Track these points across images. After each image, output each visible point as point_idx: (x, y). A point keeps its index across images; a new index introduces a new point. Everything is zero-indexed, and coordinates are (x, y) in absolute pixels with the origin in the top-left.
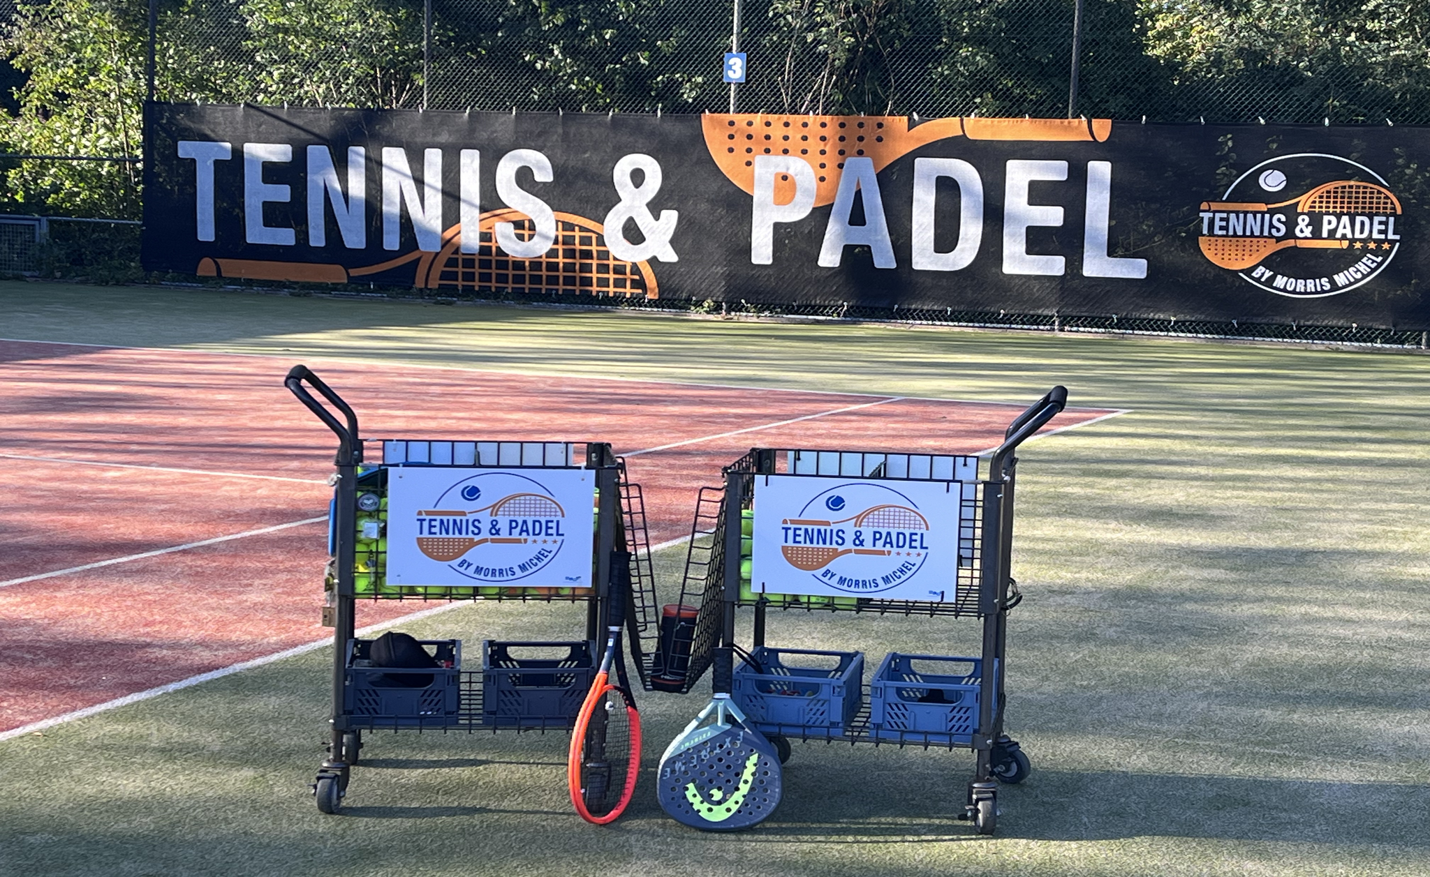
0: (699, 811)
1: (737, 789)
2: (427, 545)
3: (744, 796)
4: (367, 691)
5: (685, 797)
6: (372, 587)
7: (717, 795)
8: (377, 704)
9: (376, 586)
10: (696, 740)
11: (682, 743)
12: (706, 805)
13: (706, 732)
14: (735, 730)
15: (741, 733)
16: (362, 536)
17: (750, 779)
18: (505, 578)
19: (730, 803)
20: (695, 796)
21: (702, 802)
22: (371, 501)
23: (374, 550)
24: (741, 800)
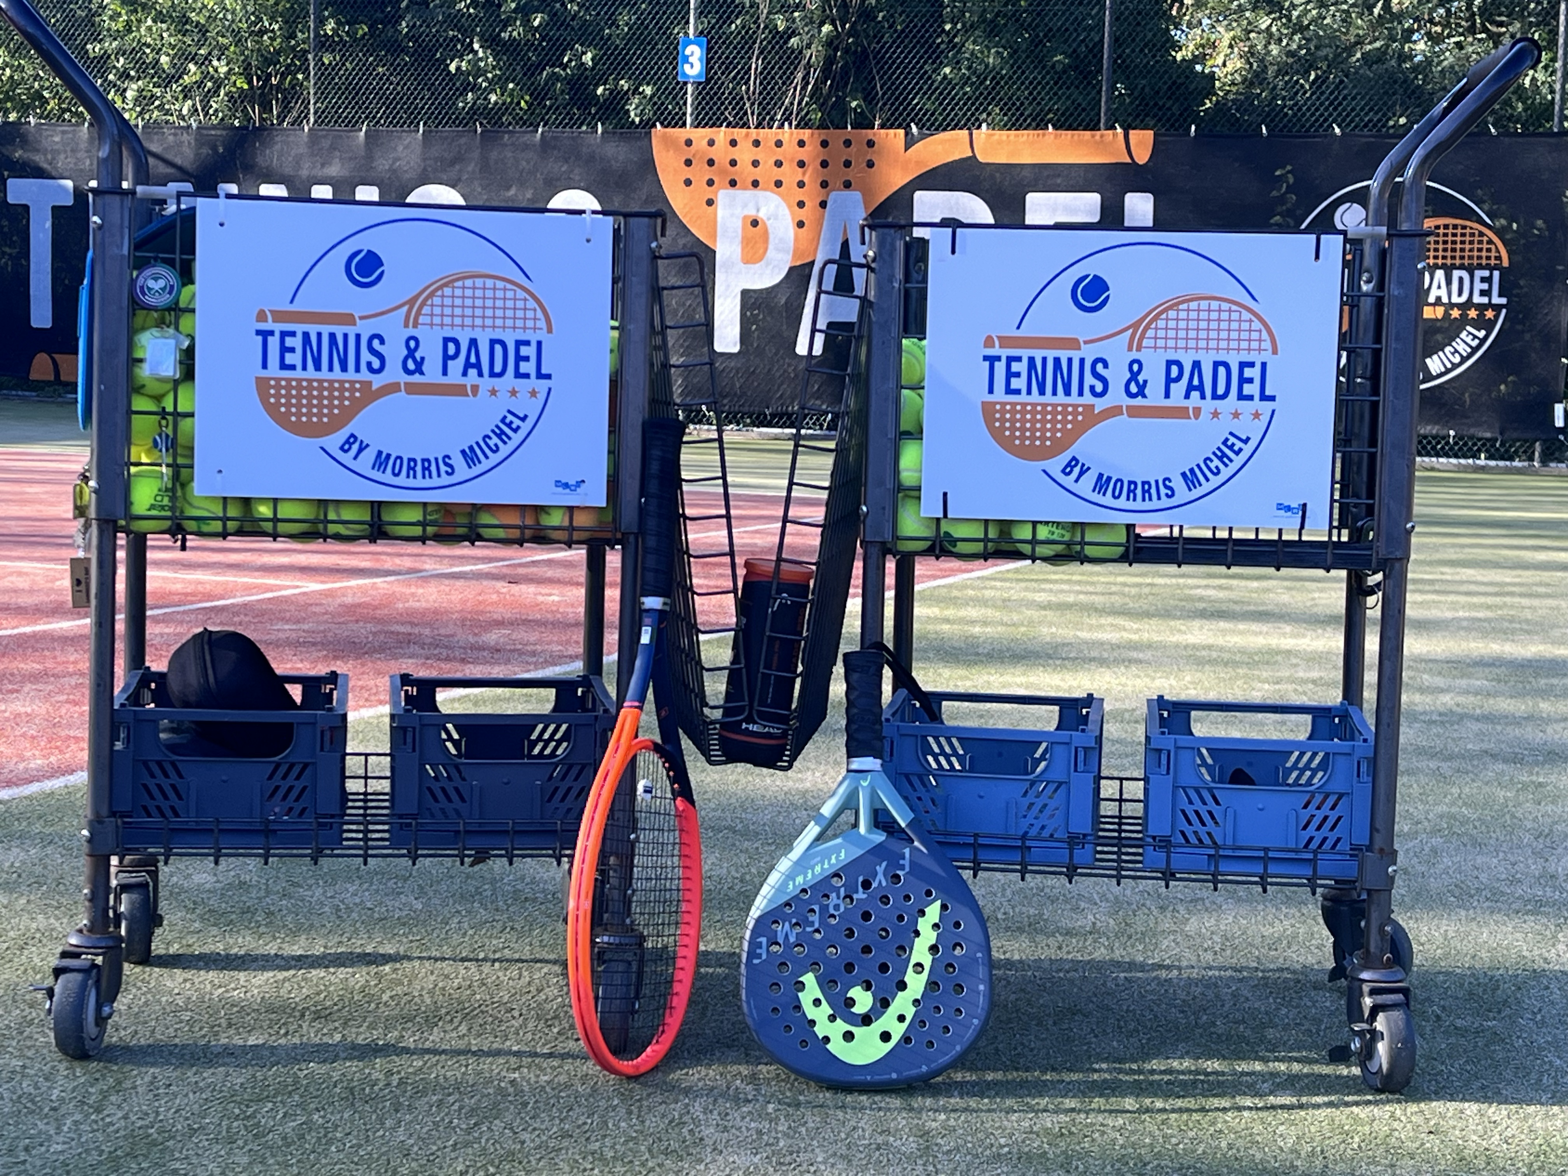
0: (827, 1039)
1: (902, 986)
2: (278, 396)
3: (916, 1002)
4: (159, 763)
5: (798, 1007)
6: (166, 501)
7: (863, 1001)
8: (180, 798)
9: (173, 498)
10: (818, 869)
11: (790, 876)
12: (841, 1026)
13: (837, 850)
14: (895, 845)
15: (907, 851)
16: (144, 372)
17: (927, 960)
18: (435, 482)
19: (888, 1021)
20: (817, 1002)
21: (832, 1018)
22: (161, 283)
23: (170, 408)
24: (910, 1012)
